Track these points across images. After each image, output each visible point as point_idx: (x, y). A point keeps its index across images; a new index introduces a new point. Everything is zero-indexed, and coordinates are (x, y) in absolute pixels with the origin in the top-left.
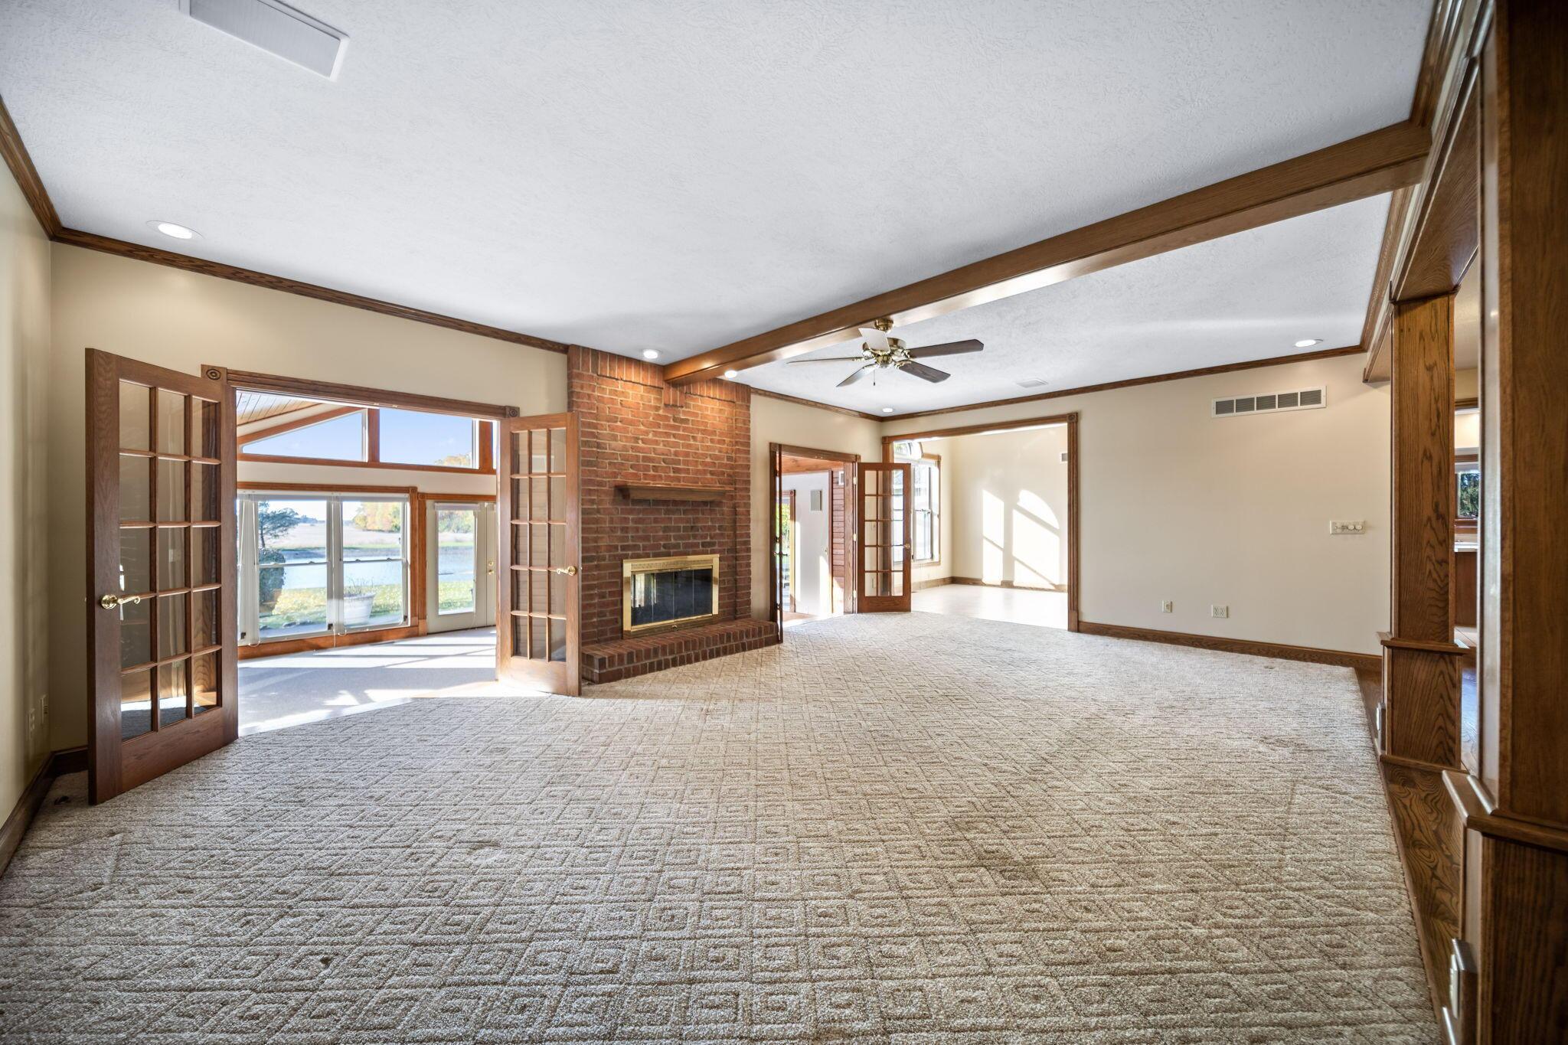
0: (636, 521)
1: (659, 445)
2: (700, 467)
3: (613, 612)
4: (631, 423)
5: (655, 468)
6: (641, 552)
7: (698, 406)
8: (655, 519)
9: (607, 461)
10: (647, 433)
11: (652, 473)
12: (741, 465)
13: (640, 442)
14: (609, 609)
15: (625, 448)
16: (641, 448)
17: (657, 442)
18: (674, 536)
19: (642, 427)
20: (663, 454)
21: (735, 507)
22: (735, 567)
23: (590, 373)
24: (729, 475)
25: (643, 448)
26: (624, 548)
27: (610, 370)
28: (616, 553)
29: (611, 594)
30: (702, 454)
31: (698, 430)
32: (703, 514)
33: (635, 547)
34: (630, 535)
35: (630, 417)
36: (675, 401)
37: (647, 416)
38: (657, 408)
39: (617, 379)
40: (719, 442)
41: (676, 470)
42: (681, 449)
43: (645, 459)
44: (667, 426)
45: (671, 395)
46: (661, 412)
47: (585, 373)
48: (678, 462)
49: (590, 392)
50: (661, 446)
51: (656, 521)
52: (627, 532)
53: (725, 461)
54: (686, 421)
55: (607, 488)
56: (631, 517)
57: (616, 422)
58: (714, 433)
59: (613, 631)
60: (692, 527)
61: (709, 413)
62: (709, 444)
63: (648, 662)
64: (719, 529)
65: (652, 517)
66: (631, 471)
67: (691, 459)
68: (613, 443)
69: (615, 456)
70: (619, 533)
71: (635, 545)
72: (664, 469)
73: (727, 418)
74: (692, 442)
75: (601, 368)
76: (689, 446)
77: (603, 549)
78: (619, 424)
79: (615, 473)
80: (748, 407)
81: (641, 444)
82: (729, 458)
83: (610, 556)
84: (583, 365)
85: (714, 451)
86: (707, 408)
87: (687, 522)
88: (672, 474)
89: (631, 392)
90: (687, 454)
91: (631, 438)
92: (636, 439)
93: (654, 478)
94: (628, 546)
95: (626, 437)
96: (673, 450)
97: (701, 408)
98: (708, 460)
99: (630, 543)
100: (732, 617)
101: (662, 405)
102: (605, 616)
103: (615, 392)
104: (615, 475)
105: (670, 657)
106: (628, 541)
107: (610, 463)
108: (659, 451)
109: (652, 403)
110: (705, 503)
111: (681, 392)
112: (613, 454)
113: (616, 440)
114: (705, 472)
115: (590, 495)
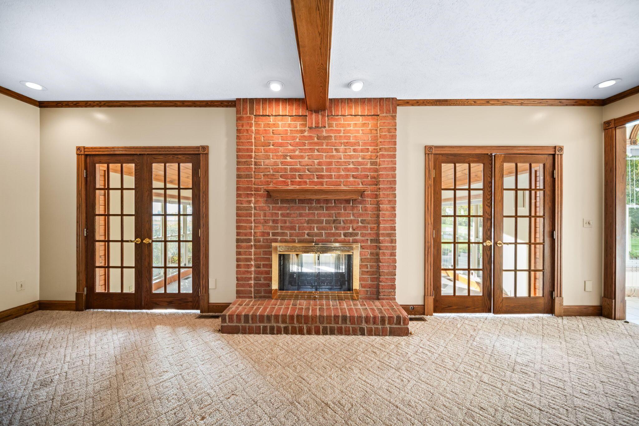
0: (283, 215)
1: (304, 159)
2: (343, 173)
3: (265, 279)
4: (281, 145)
5: (300, 176)
6: (288, 238)
7: (340, 124)
8: (300, 213)
9: (262, 174)
10: (294, 151)
11: (298, 179)
12: (386, 168)
13: (288, 158)
14: (263, 276)
15: (276, 164)
16: (288, 162)
17: (302, 157)
18: (317, 227)
19: (290, 147)
20: (308, 165)
21: (378, 203)
22: (378, 254)
23: (248, 115)
24: (372, 178)
25: (291, 162)
26: (274, 234)
27: (263, 110)
28: (268, 238)
29: (264, 266)
30: (345, 162)
31: (341, 143)
32: (345, 210)
33: (283, 234)
34: (279, 225)
35: (280, 141)
36: (317, 123)
37: (294, 138)
38: (302, 132)
39: (269, 116)
40: (362, 151)
41: (319, 177)
42: (324, 159)
43: (292, 170)
44: (310, 144)
45: (313, 119)
46: (306, 134)
47: (244, 116)
48: (322, 170)
49: (248, 128)
50: (306, 159)
51: (301, 215)
52: (277, 223)
53: (369, 166)
54: (329, 137)
55: (262, 192)
56: (280, 212)
57: (270, 146)
58: (358, 144)
59: (266, 291)
60: (334, 221)
61: (352, 128)
62: (352, 153)
63: (262, 325)
64: (362, 223)
65: (298, 212)
66: (281, 179)
67: (334, 166)
68: (267, 161)
69: (268, 170)
70: (271, 224)
71: (283, 233)
72: (308, 177)
73: (371, 130)
74: (334, 153)
75: (256, 110)
76: (333, 157)
77: (258, 234)
78: (272, 147)
79: (268, 181)
80: (394, 118)
81: (289, 159)
82: (372, 164)
83: (264, 239)
84: (243, 111)
85: (357, 158)
86: (349, 125)
87: (330, 216)
88: (316, 180)
89: (280, 123)
90: (330, 163)
91: (281, 155)
92: (285, 157)
93: (299, 183)
94: (278, 233)
95: (277, 156)
96: (316, 161)
97: (343, 126)
98: (351, 166)
99: (279, 231)
100: (375, 296)
101: (307, 129)
102: (260, 280)
103: (268, 125)
104: (268, 183)
105: (282, 326)
106: (278, 229)
107: (264, 175)
108: (303, 163)
109: (298, 128)
110: (348, 201)
111: (323, 116)
112: (266, 168)
113: (268, 159)
114: (347, 176)
115: (248, 197)
